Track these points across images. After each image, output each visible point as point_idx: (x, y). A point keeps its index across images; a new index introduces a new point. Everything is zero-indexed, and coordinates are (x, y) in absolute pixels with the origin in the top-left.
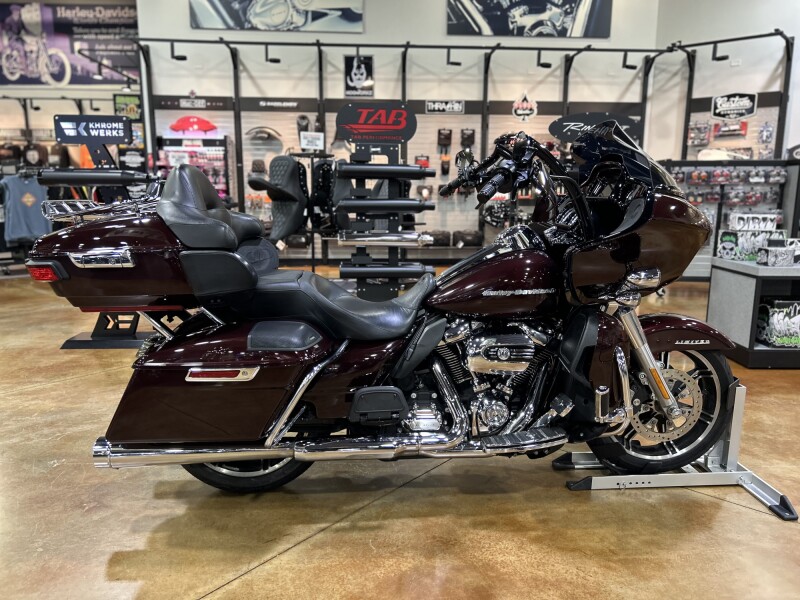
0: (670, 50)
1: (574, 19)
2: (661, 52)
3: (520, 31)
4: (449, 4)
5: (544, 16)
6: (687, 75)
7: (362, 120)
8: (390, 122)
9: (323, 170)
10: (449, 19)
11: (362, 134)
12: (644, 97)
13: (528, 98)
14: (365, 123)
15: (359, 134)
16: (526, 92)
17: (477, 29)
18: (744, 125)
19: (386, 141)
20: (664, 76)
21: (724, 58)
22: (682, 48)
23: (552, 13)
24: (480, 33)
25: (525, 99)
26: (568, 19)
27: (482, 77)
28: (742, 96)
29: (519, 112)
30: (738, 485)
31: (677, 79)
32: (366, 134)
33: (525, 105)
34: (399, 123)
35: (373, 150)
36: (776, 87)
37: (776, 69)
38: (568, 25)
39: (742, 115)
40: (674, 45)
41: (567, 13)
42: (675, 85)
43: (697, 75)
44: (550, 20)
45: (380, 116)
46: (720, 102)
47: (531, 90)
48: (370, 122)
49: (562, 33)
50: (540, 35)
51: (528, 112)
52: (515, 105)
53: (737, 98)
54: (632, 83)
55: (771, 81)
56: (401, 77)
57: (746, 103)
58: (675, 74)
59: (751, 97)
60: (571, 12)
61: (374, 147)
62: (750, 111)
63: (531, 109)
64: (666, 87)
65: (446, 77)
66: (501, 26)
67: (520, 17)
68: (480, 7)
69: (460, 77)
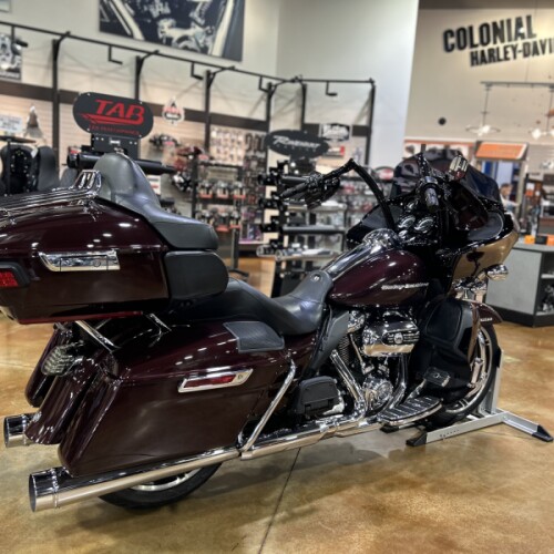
0: (293, 81)
1: (214, 40)
2: (284, 81)
3: (169, 42)
4: (102, 2)
5: (189, 32)
6: (301, 103)
7: (100, 111)
8: (128, 116)
9: (16, 155)
10: (101, 16)
11: (100, 125)
12: (268, 117)
13: (177, 104)
14: (103, 115)
15: (97, 125)
16: (174, 98)
17: (128, 32)
18: (343, 149)
19: (124, 134)
20: (282, 102)
21: (333, 95)
22: (300, 81)
23: (194, 31)
24: (131, 36)
25: (173, 105)
26: (209, 39)
27: (133, 78)
28: (341, 126)
29: (169, 115)
31: (293, 106)
32: (104, 125)
33: (174, 110)
34: (137, 118)
35: (112, 142)
36: (363, 122)
37: (363, 108)
38: (209, 44)
39: (340, 140)
40: (296, 78)
41: (208, 34)
42: (292, 110)
43: (308, 104)
44: (194, 36)
45: (118, 110)
46: (326, 128)
47: (179, 97)
48: (109, 113)
49: (204, 50)
50: (186, 48)
51: (176, 116)
52: (165, 109)
53: (337, 128)
54: (258, 103)
55: (360, 117)
56: (51, 64)
57: (343, 131)
58: (291, 101)
59: (348, 128)
60: (211, 34)
61: (114, 139)
62: (347, 138)
63: (179, 115)
64: (285, 111)
65: (97, 72)
66: (151, 33)
67: (167, 28)
68: (132, 11)
69: (112, 75)
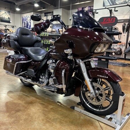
8: (111, 21)
15: (103, 24)
30: (114, 128)
